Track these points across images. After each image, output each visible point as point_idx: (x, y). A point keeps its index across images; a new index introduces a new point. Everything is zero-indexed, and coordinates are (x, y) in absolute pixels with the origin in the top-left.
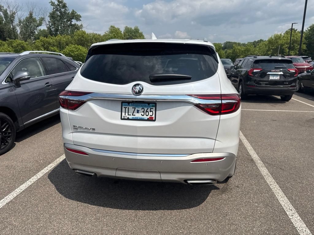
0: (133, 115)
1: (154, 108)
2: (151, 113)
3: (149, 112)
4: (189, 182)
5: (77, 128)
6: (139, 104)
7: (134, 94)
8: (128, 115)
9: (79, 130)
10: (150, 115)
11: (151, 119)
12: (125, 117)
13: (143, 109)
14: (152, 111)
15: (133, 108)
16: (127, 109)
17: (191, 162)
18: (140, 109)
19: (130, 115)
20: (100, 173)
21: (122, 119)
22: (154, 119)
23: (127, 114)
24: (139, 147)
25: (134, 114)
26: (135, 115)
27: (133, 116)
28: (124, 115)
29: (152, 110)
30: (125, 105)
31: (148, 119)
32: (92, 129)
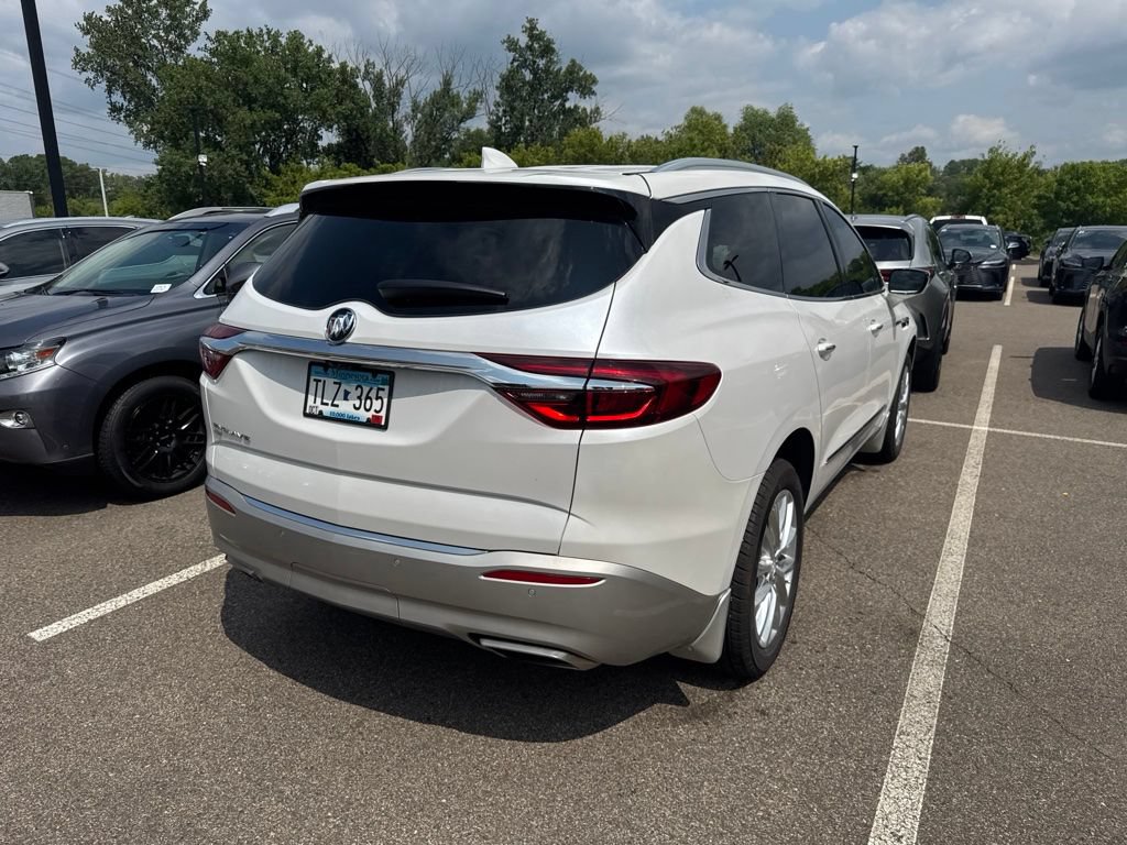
0: (333, 405)
1: (387, 388)
2: (377, 404)
3: (374, 401)
4: (486, 643)
6: (351, 373)
8: (323, 403)
9: (224, 439)
10: (376, 411)
11: (375, 424)
12: (314, 410)
13: (359, 389)
14: (381, 398)
15: (335, 383)
16: (321, 384)
17: (483, 578)
18: (351, 388)
19: (327, 404)
21: (305, 414)
22: (383, 423)
23: (319, 400)
24: (341, 506)
25: (335, 403)
26: (337, 406)
27: (333, 409)
28: (313, 405)
29: (381, 394)
30: (317, 373)
31: (369, 420)
32: (245, 437)
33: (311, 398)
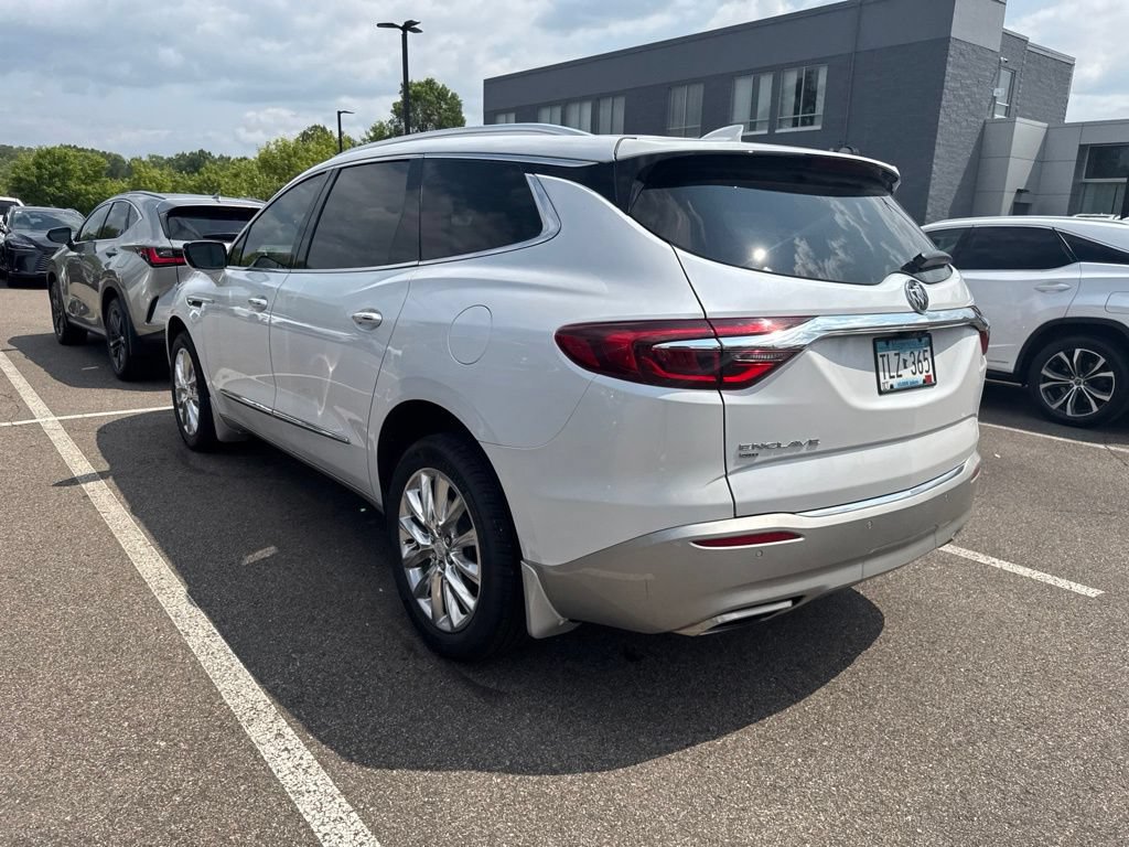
0: (898, 376)
1: (928, 348)
2: (925, 364)
5: (755, 451)
7: (917, 312)
8: (890, 377)
9: (758, 459)
10: (927, 372)
11: (929, 383)
12: (886, 386)
13: (912, 355)
14: (927, 359)
15: (896, 354)
16: (886, 359)
18: (905, 355)
19: (893, 377)
20: (823, 587)
21: (881, 393)
22: (933, 380)
23: (887, 374)
25: (898, 373)
26: (901, 376)
27: (900, 380)
28: (884, 380)
29: (926, 355)
30: (882, 349)
31: (924, 381)
32: (810, 442)
33: (881, 374)
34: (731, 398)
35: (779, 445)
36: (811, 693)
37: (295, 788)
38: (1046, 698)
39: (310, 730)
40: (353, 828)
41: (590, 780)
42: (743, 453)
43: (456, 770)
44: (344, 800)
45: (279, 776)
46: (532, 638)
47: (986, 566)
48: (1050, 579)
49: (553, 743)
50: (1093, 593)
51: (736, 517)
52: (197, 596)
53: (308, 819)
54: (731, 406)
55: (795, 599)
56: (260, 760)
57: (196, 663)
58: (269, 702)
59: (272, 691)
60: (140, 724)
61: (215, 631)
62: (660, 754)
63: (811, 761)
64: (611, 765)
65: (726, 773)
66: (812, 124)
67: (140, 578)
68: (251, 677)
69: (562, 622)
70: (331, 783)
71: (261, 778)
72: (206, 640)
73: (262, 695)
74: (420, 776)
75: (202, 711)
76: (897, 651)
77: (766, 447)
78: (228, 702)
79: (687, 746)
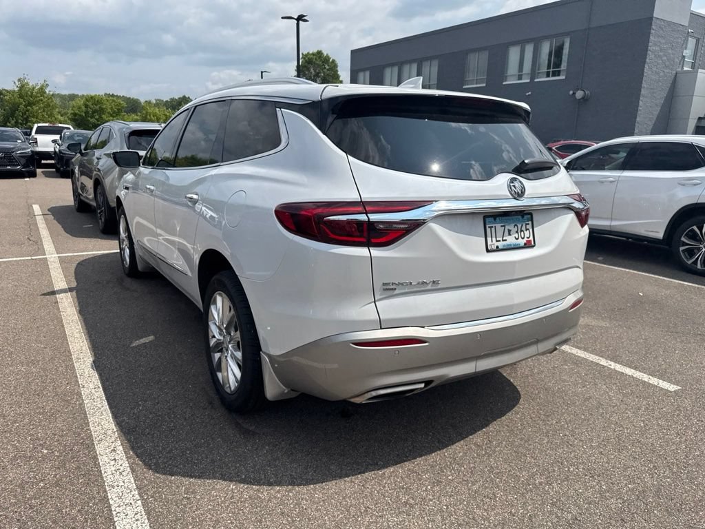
0: (503, 240)
1: (530, 222)
2: (527, 234)
3: (525, 232)
5: (394, 287)
8: (497, 241)
9: (397, 292)
10: (528, 238)
11: (529, 245)
12: (493, 246)
13: (516, 227)
14: (529, 229)
15: (502, 226)
16: (493, 229)
17: (570, 311)
18: (511, 227)
19: (500, 241)
20: (446, 375)
21: (488, 251)
22: (533, 243)
23: (494, 239)
24: (516, 301)
25: (504, 238)
26: (506, 240)
27: (504, 242)
28: (491, 243)
29: (528, 227)
30: (490, 223)
31: (525, 244)
32: (434, 282)
33: (489, 239)
34: (376, 252)
35: (411, 283)
36: (453, 444)
37: (110, 484)
38: (613, 457)
39: (133, 448)
40: (136, 510)
41: (290, 491)
42: (385, 287)
43: (210, 479)
44: (136, 492)
45: (104, 475)
46: (267, 400)
47: (604, 367)
48: (645, 377)
49: (276, 466)
50: (673, 388)
51: (381, 328)
52: (97, 365)
53: (111, 502)
54: (375, 257)
55: (428, 382)
56: (97, 465)
57: (82, 404)
58: (115, 430)
59: (120, 424)
60: (38, 439)
61: (100, 386)
62: (340, 478)
63: (437, 488)
64: (307, 482)
65: (378, 492)
66: (559, 75)
67: (69, 352)
68: (110, 415)
69: (286, 391)
70: (133, 482)
71: (94, 477)
72: (93, 391)
73: (113, 426)
74: (187, 481)
75: (74, 433)
76: (521, 420)
77: (402, 284)
78: (92, 429)
79: (360, 473)
